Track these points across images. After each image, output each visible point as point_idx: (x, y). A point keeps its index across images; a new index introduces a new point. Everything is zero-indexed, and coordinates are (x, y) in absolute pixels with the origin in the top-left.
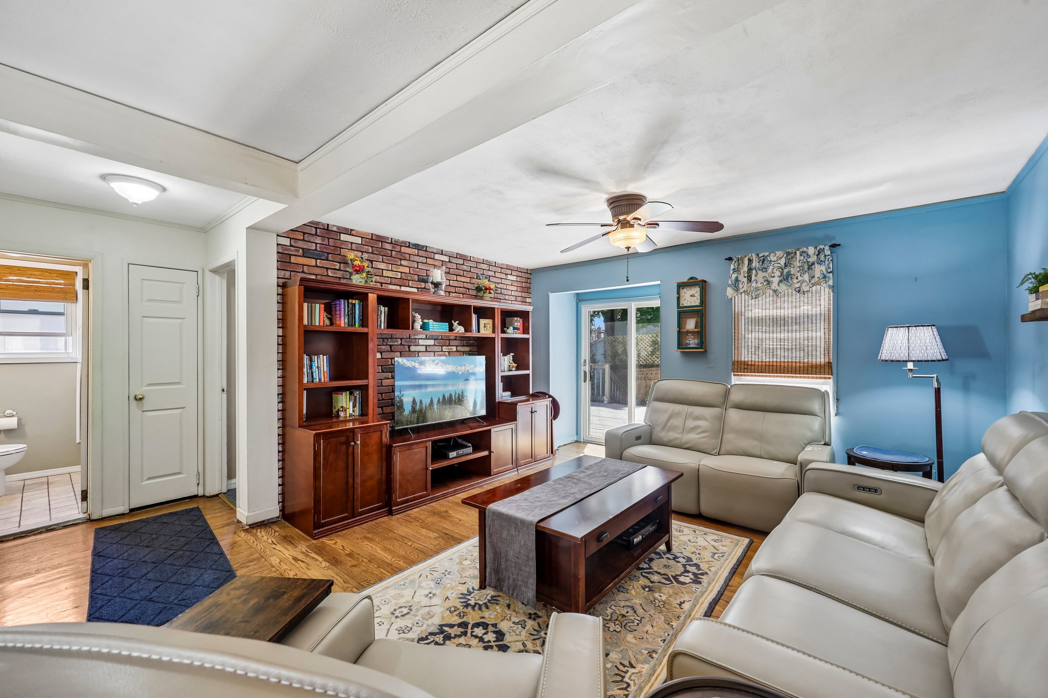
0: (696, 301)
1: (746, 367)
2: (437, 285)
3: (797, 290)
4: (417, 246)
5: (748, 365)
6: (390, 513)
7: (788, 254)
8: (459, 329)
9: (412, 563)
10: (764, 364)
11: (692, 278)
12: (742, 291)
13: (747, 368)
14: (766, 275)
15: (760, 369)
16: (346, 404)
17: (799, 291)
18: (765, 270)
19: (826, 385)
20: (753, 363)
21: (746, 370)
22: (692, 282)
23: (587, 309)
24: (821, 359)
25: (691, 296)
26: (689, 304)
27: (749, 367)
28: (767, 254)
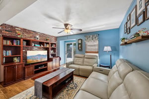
0: (80, 42)
2: (37, 38)
3: (94, 41)
7: (93, 36)
8: (42, 46)
11: (80, 39)
12: (87, 41)
14: (90, 39)
16: (16, 60)
19: (97, 55)
24: (97, 51)
28: (90, 35)
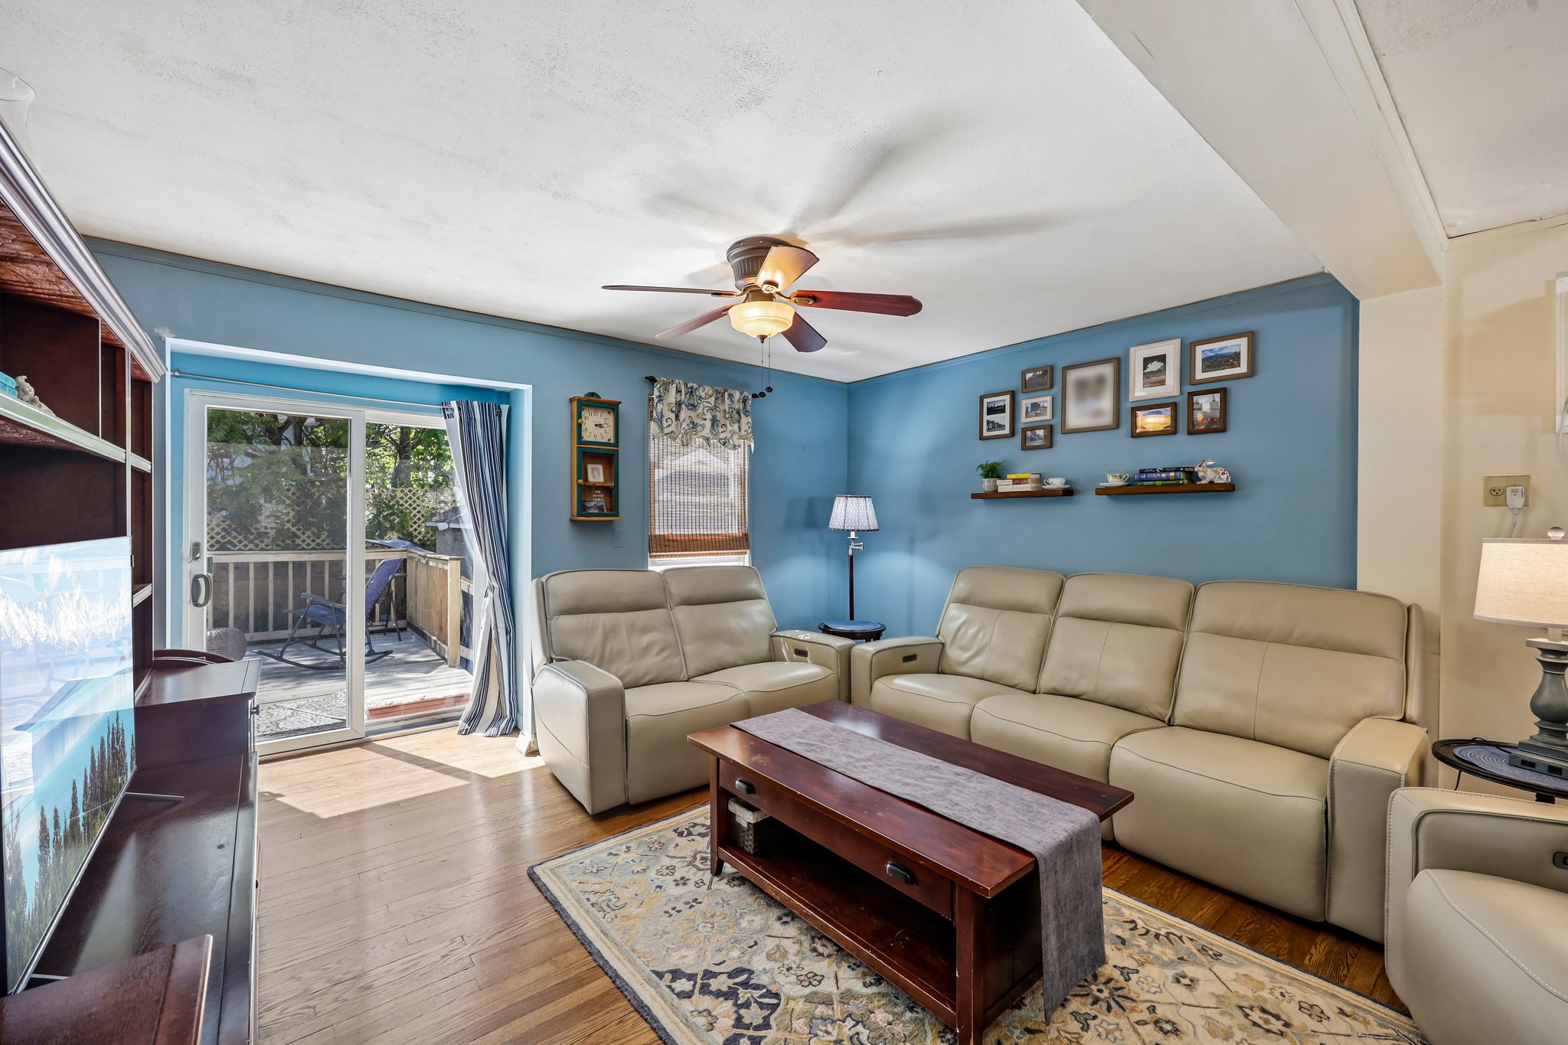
0: (605, 435)
1: (667, 543)
3: (722, 441)
5: (669, 540)
7: (717, 392)
10: (687, 538)
11: (593, 394)
12: (667, 431)
13: (669, 545)
14: (693, 414)
15: (684, 545)
17: (724, 444)
18: (693, 407)
20: (675, 538)
21: (667, 549)
22: (591, 402)
24: (735, 530)
25: (596, 425)
26: (592, 439)
27: (671, 543)
28: (695, 386)
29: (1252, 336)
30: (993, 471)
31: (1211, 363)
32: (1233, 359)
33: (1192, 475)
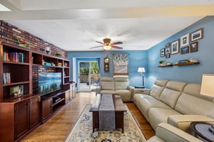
2: (47, 52)
3: (124, 61)
4: (40, 39)
6: (42, 124)
7: (123, 55)
8: (54, 65)
9: (67, 135)
10: (119, 73)
16: (18, 91)
20: (117, 73)
23: (79, 62)
24: (127, 73)
26: (106, 62)
28: (120, 54)
29: (202, 29)
30: (161, 62)
31: (194, 37)
32: (198, 35)
33: (189, 61)
